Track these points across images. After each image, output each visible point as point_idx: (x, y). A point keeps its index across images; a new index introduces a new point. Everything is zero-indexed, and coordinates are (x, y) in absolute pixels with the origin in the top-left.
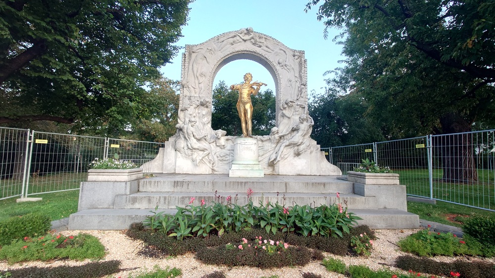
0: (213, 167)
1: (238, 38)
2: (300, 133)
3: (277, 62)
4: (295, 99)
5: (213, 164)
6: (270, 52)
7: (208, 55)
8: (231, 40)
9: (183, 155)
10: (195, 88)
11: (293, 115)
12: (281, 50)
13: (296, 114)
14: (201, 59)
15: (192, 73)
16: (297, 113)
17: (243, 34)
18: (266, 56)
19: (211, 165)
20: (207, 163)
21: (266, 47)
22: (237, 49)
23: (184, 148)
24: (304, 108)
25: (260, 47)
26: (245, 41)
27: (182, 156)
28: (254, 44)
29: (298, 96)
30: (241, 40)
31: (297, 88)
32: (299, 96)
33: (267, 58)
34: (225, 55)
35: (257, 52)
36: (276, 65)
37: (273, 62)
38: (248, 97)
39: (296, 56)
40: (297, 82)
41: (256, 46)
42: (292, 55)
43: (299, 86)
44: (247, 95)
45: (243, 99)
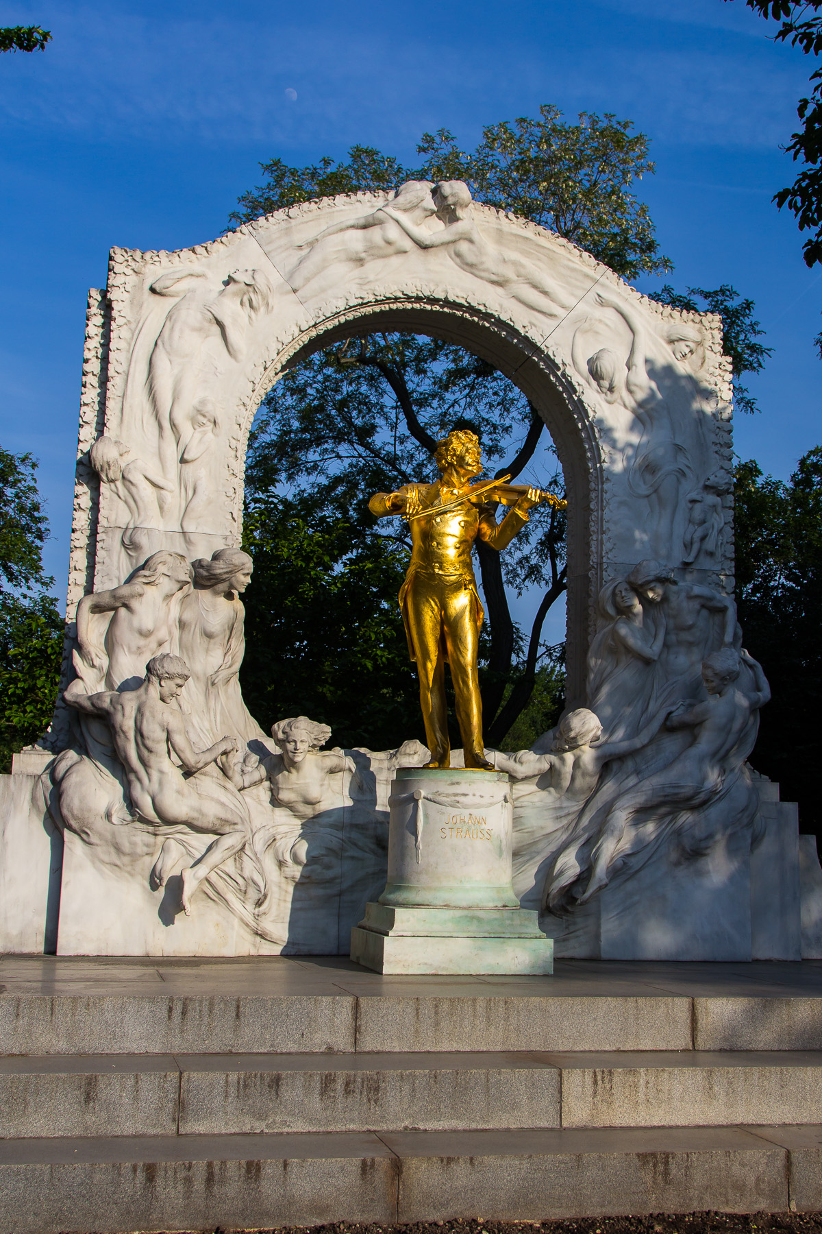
0: (257, 917)
1: (389, 232)
2: (707, 741)
3: (584, 368)
4: (677, 564)
5: (259, 903)
6: (551, 315)
7: (230, 310)
8: (355, 240)
9: (103, 852)
10: (158, 487)
11: (666, 645)
12: (607, 304)
13: (679, 643)
14: (194, 329)
15: (147, 406)
16: (686, 636)
17: (416, 213)
18: (534, 335)
19: (250, 906)
20: (230, 897)
21: (535, 287)
22: (384, 290)
23: (108, 816)
24: (723, 610)
25: (500, 283)
26: (424, 247)
27: (95, 859)
28: (469, 267)
29: (688, 546)
30: (408, 244)
31: (684, 505)
32: (696, 547)
33: (539, 344)
34: (321, 315)
35: (489, 311)
36: (582, 382)
37: (564, 364)
38: (462, 558)
39: (682, 344)
40: (684, 474)
41: (481, 278)
42: (662, 337)
43: (694, 495)
44: (458, 546)
45: (441, 568)
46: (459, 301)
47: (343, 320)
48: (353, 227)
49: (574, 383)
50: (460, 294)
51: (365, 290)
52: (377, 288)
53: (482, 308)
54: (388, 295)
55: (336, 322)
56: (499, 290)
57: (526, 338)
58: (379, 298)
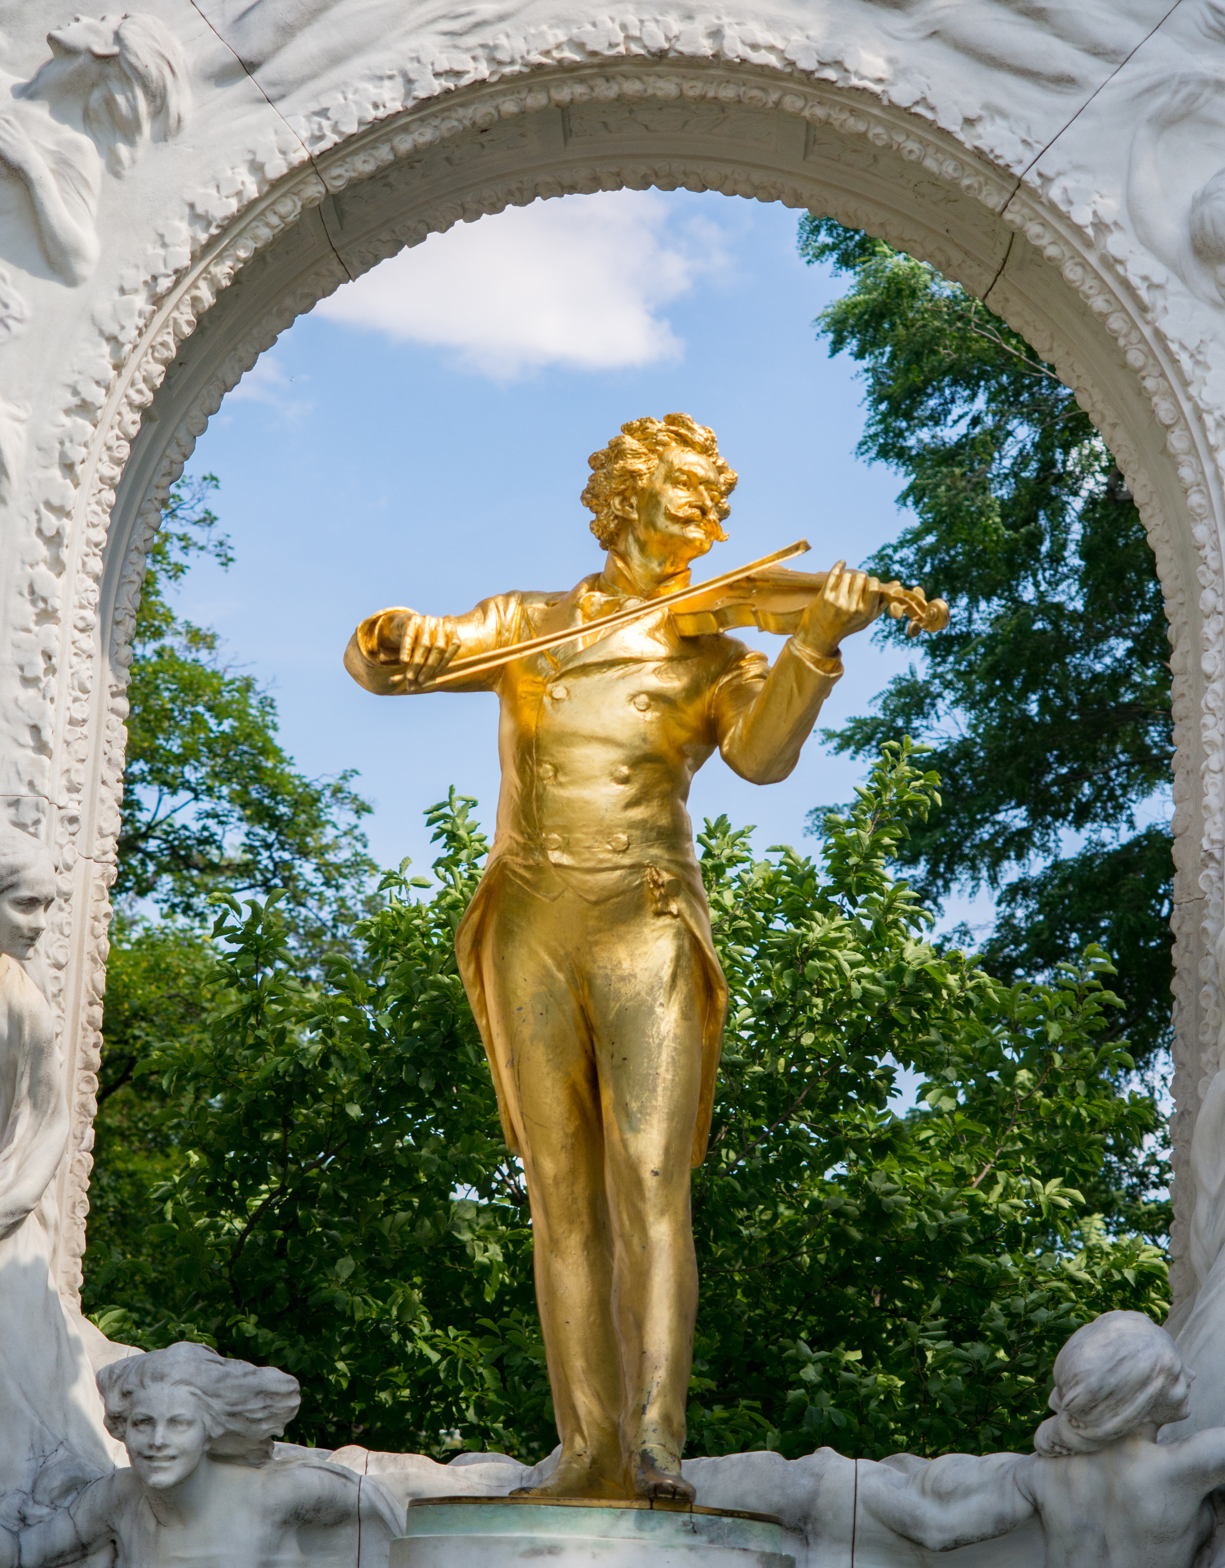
3: (1172, 232)
33: (1017, 170)
34: (328, 132)
35: (855, 81)
36: (1159, 273)
37: (1100, 226)
38: (638, 813)
44: (625, 770)
45: (566, 847)
47: (404, 144)
49: (1135, 281)
50: (764, 37)
51: (468, 50)
52: (503, 40)
53: (831, 74)
54: (536, 58)
55: (384, 154)
57: (979, 153)
58: (507, 70)
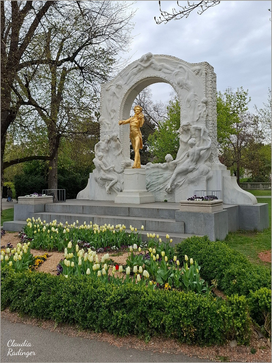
1: (139, 67)
3: (176, 83)
6: (170, 74)
7: (116, 90)
8: (135, 70)
10: (108, 124)
12: (180, 67)
14: (111, 95)
17: (143, 62)
20: (116, 191)
22: (140, 79)
24: (200, 130)
25: (160, 69)
26: (146, 68)
28: (154, 69)
30: (142, 68)
32: (199, 116)
34: (131, 86)
39: (196, 71)
40: (196, 100)
41: (157, 70)
42: (192, 71)
43: (199, 105)
46: (153, 76)
48: (134, 68)
49: (174, 86)
56: (160, 71)
